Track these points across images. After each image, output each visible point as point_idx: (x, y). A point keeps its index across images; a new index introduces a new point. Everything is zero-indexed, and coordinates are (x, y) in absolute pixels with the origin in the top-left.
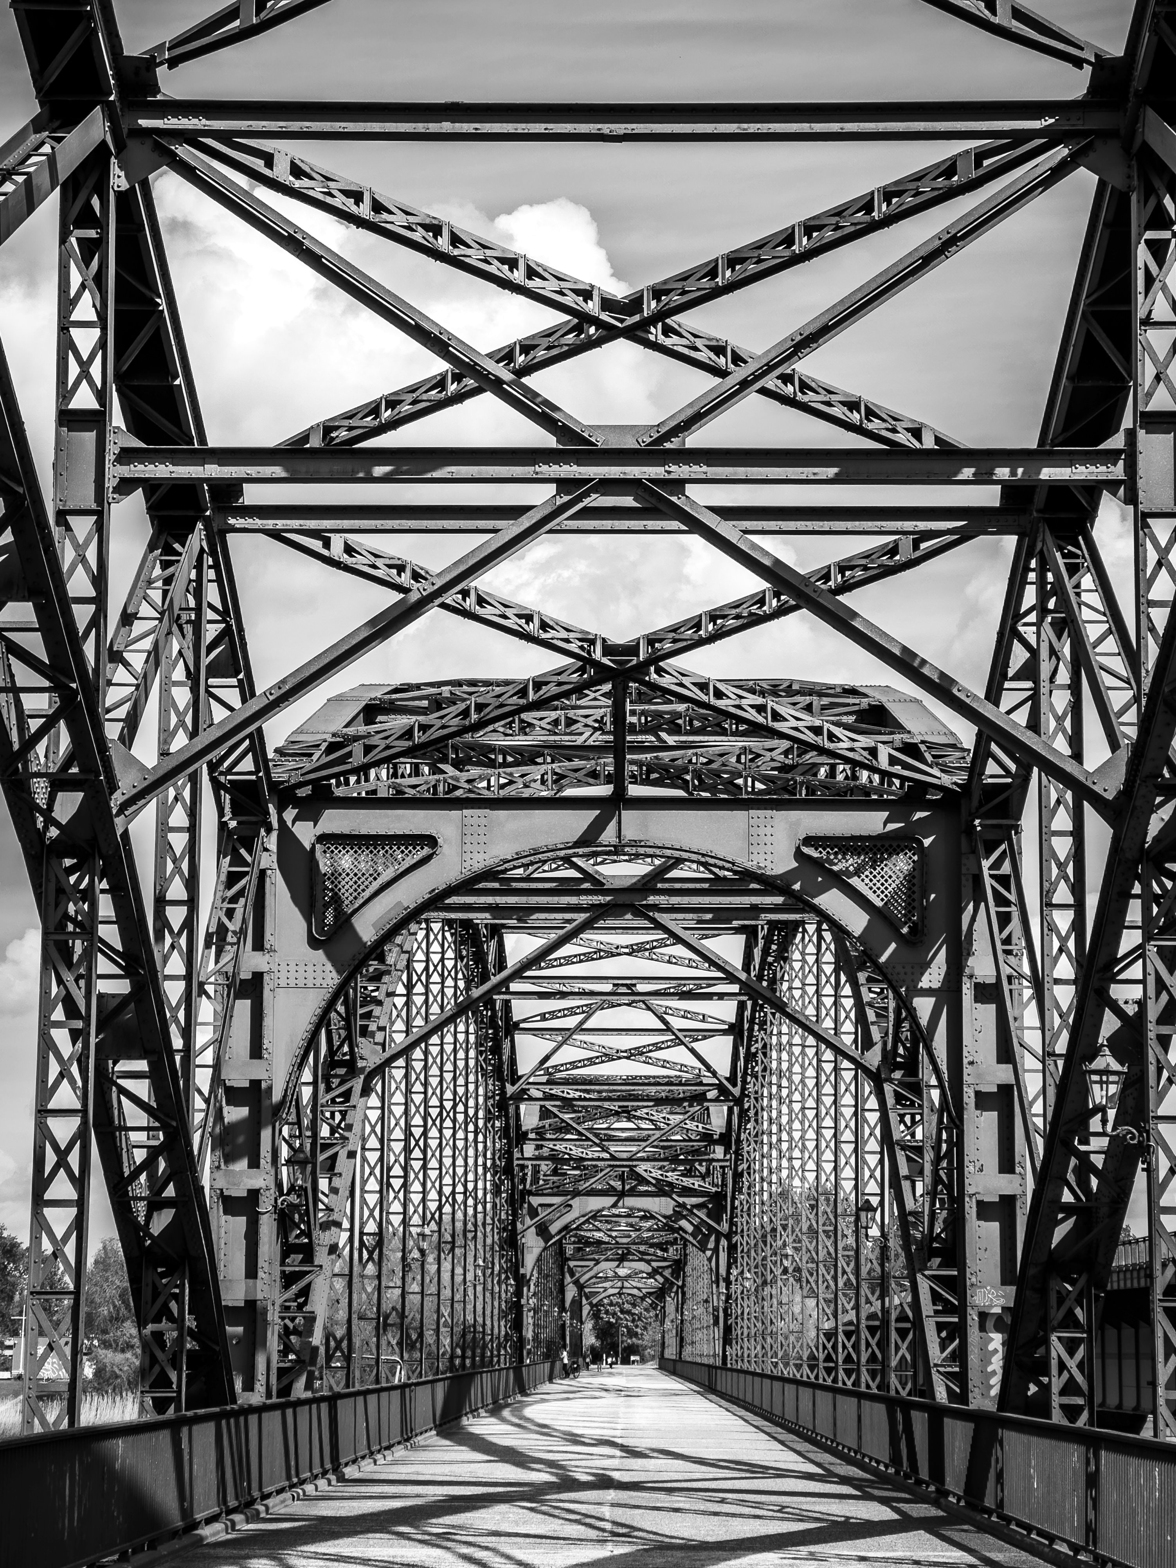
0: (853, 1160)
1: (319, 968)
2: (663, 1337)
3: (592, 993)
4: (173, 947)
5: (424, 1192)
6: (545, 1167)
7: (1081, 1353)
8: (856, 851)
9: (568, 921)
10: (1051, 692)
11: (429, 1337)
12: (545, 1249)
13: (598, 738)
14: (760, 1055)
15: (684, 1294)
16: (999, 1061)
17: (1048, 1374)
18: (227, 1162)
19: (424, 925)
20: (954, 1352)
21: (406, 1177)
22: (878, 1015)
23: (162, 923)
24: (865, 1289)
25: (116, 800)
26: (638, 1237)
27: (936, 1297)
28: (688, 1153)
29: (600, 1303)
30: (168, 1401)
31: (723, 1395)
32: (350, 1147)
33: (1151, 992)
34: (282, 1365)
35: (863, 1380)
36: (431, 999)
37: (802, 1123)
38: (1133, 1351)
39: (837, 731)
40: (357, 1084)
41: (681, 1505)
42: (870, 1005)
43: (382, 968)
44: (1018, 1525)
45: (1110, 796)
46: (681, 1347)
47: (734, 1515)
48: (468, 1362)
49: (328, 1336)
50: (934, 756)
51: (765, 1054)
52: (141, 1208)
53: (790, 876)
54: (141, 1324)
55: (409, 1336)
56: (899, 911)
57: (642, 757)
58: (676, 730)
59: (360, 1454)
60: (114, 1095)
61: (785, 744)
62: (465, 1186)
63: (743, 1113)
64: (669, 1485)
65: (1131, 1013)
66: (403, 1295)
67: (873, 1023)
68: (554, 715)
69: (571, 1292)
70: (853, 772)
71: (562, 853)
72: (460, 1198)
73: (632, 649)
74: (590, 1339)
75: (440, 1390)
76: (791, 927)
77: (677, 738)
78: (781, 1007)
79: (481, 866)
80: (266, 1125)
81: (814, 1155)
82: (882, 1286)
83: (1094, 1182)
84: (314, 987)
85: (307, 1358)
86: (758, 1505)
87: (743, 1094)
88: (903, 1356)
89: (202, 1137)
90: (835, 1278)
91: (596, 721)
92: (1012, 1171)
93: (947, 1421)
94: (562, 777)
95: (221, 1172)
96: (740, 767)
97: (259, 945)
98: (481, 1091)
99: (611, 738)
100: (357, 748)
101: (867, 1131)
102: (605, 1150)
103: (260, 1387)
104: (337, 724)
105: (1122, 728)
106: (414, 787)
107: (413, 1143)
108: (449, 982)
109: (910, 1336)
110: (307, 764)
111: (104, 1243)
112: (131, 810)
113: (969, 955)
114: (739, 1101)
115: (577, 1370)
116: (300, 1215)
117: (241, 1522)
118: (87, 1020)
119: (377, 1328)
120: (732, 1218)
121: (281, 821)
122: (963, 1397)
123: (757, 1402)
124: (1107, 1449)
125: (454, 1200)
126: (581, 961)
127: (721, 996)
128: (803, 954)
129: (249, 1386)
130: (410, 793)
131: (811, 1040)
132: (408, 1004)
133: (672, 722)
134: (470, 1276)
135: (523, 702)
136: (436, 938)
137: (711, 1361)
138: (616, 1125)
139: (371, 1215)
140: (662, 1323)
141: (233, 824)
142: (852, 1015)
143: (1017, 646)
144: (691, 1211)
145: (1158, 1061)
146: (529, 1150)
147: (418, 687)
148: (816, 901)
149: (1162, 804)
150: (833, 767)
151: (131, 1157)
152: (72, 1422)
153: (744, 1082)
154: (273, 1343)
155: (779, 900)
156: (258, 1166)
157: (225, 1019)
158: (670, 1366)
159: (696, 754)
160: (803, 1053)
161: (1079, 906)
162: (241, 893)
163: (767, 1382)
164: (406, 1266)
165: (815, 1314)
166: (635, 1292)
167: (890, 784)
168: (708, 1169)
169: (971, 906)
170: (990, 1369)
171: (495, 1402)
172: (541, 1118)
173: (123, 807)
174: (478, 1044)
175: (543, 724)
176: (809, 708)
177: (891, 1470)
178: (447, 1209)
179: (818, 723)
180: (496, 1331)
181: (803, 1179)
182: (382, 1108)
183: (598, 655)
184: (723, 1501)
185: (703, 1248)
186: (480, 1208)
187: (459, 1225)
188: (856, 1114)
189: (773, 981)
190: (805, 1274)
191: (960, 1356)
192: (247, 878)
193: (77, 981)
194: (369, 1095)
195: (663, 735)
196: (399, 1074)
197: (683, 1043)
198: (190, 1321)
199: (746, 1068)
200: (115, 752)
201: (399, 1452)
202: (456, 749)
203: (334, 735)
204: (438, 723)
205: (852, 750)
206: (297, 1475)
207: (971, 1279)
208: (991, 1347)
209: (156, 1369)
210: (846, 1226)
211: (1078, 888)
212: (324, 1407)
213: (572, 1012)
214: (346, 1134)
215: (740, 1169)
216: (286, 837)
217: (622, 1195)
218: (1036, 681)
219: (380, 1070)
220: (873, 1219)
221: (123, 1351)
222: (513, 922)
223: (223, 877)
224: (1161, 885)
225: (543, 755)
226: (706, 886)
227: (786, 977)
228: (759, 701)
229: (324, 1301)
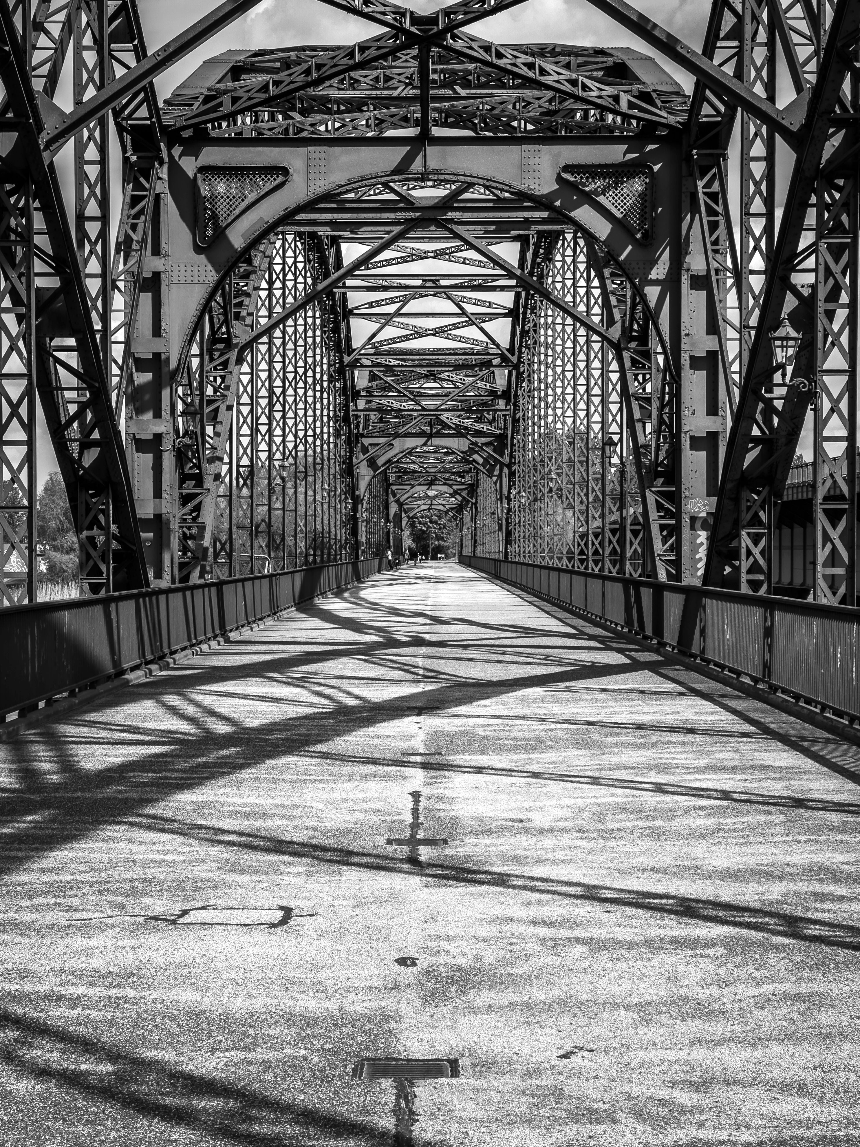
0: (600, 409)
1: (202, 268)
2: (462, 540)
3: (407, 287)
4: (91, 252)
5: (284, 436)
6: (374, 416)
7: (763, 543)
8: (604, 176)
9: (388, 233)
10: (752, 49)
11: (289, 541)
12: (374, 477)
13: (410, 92)
14: (532, 332)
15: (476, 508)
16: (708, 333)
17: (738, 558)
18: (137, 414)
19: (280, 237)
20: (672, 545)
21: (270, 424)
22: (618, 301)
23: (83, 235)
24: (609, 502)
25: (43, 139)
26: (443, 467)
27: (659, 507)
28: (479, 405)
29: (414, 517)
30: (101, 585)
31: (505, 581)
32: (228, 403)
33: (821, 278)
34: (182, 560)
35: (606, 567)
36: (287, 292)
37: (563, 382)
38: (802, 544)
39: (589, 83)
40: (233, 355)
41: (474, 656)
42: (613, 293)
43: (250, 268)
44: (715, 665)
45: (795, 128)
46: (475, 547)
47: (512, 663)
48: (318, 559)
49: (215, 540)
50: (663, 102)
51: (535, 331)
52: (75, 448)
53: (553, 195)
54: (78, 531)
55: (274, 540)
56: (634, 221)
57: (441, 105)
58: (466, 85)
59: (240, 624)
60: (52, 364)
61: (550, 94)
62: (314, 431)
63: (519, 375)
64: (465, 643)
65: (806, 295)
66: (269, 511)
67: (615, 307)
68: (375, 73)
69: (393, 509)
70: (602, 116)
71: (383, 180)
72: (310, 440)
73: (432, 20)
74: (408, 542)
75: (298, 578)
76: (554, 235)
77: (468, 92)
78: (546, 295)
79: (322, 189)
80: (165, 386)
81: (572, 406)
82: (621, 501)
83: (776, 421)
84: (199, 282)
85: (200, 556)
86: (529, 655)
87: (519, 361)
88: (636, 550)
89: (118, 395)
90: (587, 495)
91: (407, 78)
92: (716, 414)
93: (666, 594)
94: (382, 121)
95: (133, 421)
96: (516, 112)
97: (156, 251)
98: (325, 360)
99: (418, 92)
100: (226, 99)
101: (611, 387)
102: (417, 404)
103: (166, 576)
104: (212, 80)
105: (805, 75)
106: (270, 129)
107: (275, 399)
108: (300, 279)
109: (641, 535)
110: (188, 112)
111: (50, 475)
112: (55, 146)
113: (686, 254)
114: (516, 367)
115: (398, 564)
116: (193, 453)
117: (156, 670)
118: (28, 307)
119: (251, 535)
120: (511, 452)
121: (171, 156)
122: (678, 577)
123: (530, 585)
124: (780, 610)
125: (306, 441)
126: (398, 263)
127: (503, 288)
128: (563, 256)
129: (159, 575)
130: (268, 134)
131: (569, 321)
132: (270, 296)
133: (464, 78)
134: (318, 497)
135: (351, 62)
136: (290, 247)
137: (497, 557)
138: (426, 385)
139: (245, 452)
140: (461, 530)
141: (134, 158)
142: (600, 301)
143: (727, 12)
144: (481, 448)
145: (825, 330)
146: (361, 404)
147: (272, 52)
148: (572, 214)
149: (834, 134)
150: (586, 112)
151: (66, 410)
152: (31, 600)
153: (520, 352)
154: (175, 543)
155: (545, 214)
156: (160, 416)
157: (132, 309)
158: (467, 561)
159: (482, 103)
160: (564, 330)
161: (770, 215)
162: (141, 212)
163: (537, 570)
164: (271, 490)
165: (572, 521)
166: (441, 507)
167: (630, 124)
168: (494, 417)
169: (688, 217)
170: (697, 557)
171: (338, 587)
172: (370, 381)
173: (49, 144)
174: (323, 325)
175: (367, 80)
176: (568, 66)
177: (626, 630)
178: (301, 447)
179: (574, 76)
180: (339, 536)
181: (564, 423)
182: (252, 374)
183: (407, 23)
184: (504, 653)
185: (490, 475)
186: (325, 447)
187: (310, 459)
188: (602, 374)
189: (541, 277)
190: (565, 492)
191: (676, 548)
192: (146, 200)
193: (19, 277)
194: (242, 364)
195: (457, 88)
196: (264, 348)
197: (474, 324)
198: (113, 527)
199: (521, 342)
200: (40, 101)
201: (269, 622)
202: (301, 100)
203: (209, 89)
204: (288, 80)
205: (600, 97)
206: (196, 638)
207: (685, 493)
208: (698, 541)
209: (91, 563)
210: (595, 457)
211: (769, 202)
212: (214, 590)
213: (392, 301)
214: (225, 393)
215: (517, 416)
216: (175, 169)
217: (430, 436)
218: (741, 41)
219: (250, 345)
220: (615, 451)
221: (68, 553)
222: (347, 234)
223: (128, 200)
224: (831, 196)
225: (367, 104)
226: (491, 205)
227: (551, 274)
228: (531, 59)
229: (212, 515)
